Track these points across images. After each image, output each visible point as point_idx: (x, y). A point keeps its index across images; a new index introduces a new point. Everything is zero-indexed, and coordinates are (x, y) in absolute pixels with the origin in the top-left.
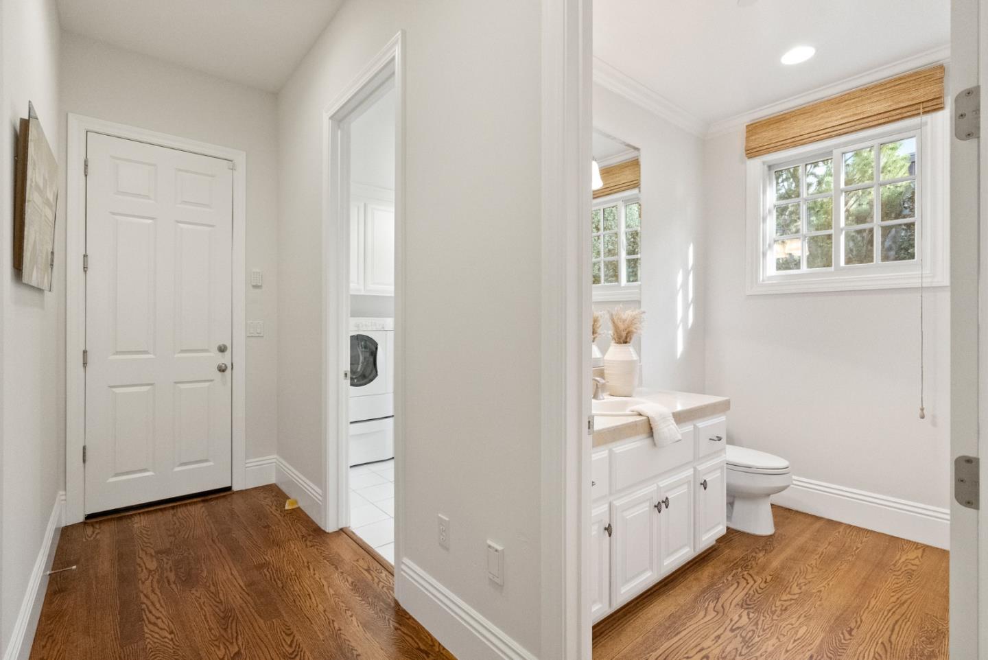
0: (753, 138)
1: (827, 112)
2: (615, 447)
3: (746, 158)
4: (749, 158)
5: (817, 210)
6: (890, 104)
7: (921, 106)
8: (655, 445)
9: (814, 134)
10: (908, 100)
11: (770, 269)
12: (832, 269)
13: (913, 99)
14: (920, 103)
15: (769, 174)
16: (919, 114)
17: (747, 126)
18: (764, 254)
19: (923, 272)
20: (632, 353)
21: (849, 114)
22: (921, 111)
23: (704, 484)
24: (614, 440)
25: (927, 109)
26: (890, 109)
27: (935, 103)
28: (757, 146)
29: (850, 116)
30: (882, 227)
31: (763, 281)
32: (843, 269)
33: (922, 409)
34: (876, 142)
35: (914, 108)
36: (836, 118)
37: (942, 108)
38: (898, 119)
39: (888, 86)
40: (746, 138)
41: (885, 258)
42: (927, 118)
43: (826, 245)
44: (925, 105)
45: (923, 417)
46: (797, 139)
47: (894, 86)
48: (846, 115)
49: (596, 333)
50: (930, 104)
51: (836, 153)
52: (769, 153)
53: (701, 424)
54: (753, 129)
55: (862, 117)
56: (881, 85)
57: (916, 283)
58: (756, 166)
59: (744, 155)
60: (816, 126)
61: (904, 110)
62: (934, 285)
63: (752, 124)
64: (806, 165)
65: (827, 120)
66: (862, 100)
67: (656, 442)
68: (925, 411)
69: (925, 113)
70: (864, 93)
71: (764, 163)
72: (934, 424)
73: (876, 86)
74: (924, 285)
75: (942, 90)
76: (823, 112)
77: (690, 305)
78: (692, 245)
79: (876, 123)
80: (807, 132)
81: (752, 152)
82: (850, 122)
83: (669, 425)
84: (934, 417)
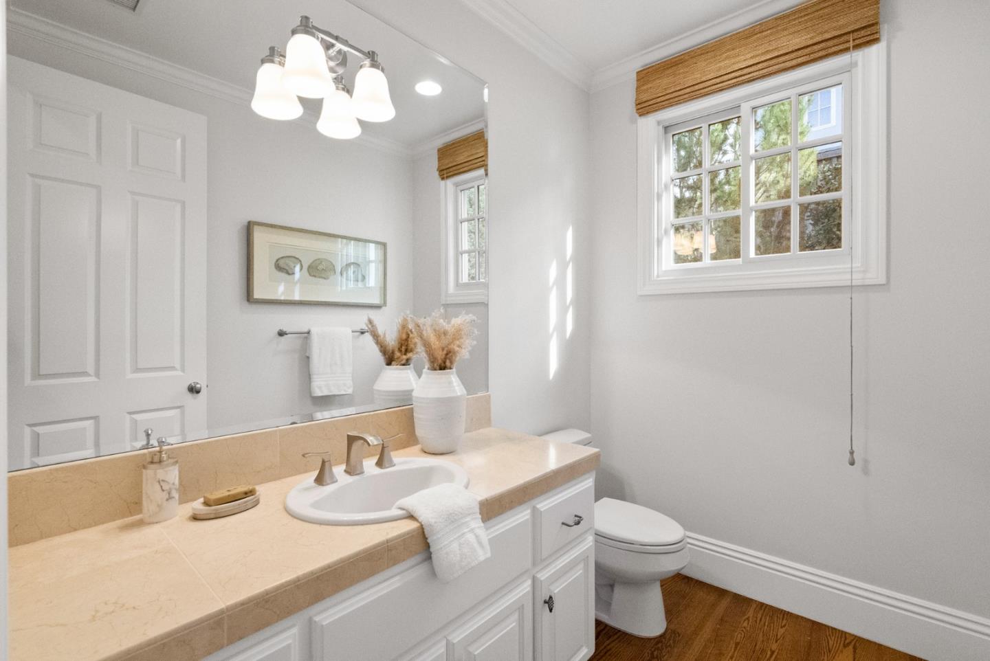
0: (645, 87)
1: (733, 49)
2: (319, 613)
3: (637, 115)
4: (640, 116)
5: (724, 199)
6: (812, 35)
7: (851, 37)
8: (433, 573)
9: (718, 80)
10: (835, 29)
11: (666, 263)
12: (739, 261)
13: (840, 28)
14: (849, 33)
15: (665, 139)
16: (847, 50)
17: (638, 73)
18: (659, 242)
19: (853, 266)
20: (455, 384)
21: (760, 52)
22: (851, 44)
23: (549, 603)
24: (318, 598)
25: (857, 42)
26: (811, 42)
27: (869, 33)
28: (651, 98)
29: (763, 54)
30: (800, 205)
31: (658, 276)
32: (752, 261)
33: (852, 453)
34: (792, 92)
35: (842, 39)
36: (744, 58)
37: (877, 40)
38: (821, 58)
39: (809, 11)
40: (637, 88)
41: (803, 247)
42: (859, 55)
43: (734, 239)
44: (856, 35)
45: (852, 463)
46: (697, 87)
47: (817, 11)
48: (758, 52)
49: (411, 351)
50: (863, 33)
51: (745, 108)
52: (664, 108)
53: (545, 504)
54: (646, 76)
55: (776, 54)
56: (800, 11)
57: (844, 280)
58: (650, 125)
59: (635, 111)
60: (720, 69)
61: (830, 43)
62: (868, 282)
63: (644, 70)
64: (709, 125)
65: (733, 61)
66: (777, 32)
67: (436, 569)
68: (855, 454)
69: (857, 47)
70: (779, 22)
71: (659, 123)
72: (866, 471)
73: (794, 13)
74: (853, 284)
75: (877, 14)
76: (728, 50)
77: (568, 307)
78: (571, 228)
79: (794, 62)
80: (709, 77)
81: (644, 108)
82: (762, 62)
83: (463, 534)
84: (866, 461)
